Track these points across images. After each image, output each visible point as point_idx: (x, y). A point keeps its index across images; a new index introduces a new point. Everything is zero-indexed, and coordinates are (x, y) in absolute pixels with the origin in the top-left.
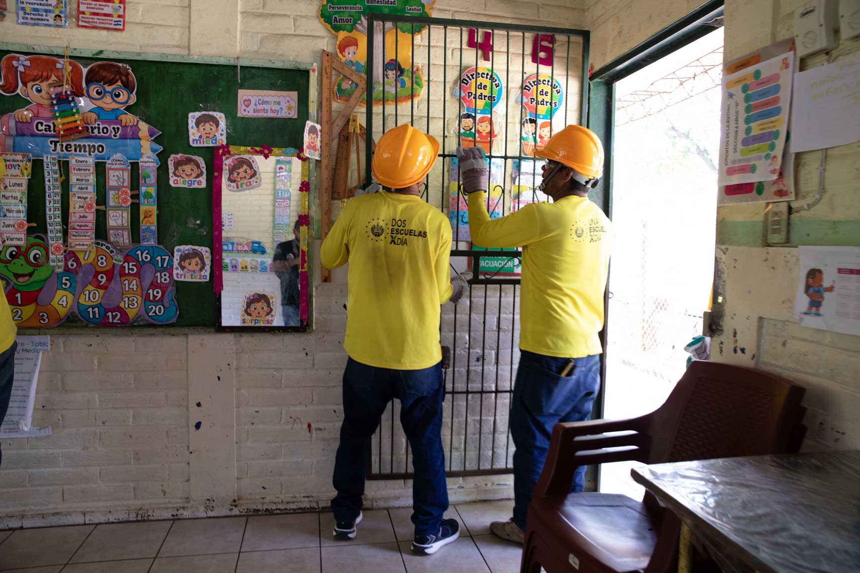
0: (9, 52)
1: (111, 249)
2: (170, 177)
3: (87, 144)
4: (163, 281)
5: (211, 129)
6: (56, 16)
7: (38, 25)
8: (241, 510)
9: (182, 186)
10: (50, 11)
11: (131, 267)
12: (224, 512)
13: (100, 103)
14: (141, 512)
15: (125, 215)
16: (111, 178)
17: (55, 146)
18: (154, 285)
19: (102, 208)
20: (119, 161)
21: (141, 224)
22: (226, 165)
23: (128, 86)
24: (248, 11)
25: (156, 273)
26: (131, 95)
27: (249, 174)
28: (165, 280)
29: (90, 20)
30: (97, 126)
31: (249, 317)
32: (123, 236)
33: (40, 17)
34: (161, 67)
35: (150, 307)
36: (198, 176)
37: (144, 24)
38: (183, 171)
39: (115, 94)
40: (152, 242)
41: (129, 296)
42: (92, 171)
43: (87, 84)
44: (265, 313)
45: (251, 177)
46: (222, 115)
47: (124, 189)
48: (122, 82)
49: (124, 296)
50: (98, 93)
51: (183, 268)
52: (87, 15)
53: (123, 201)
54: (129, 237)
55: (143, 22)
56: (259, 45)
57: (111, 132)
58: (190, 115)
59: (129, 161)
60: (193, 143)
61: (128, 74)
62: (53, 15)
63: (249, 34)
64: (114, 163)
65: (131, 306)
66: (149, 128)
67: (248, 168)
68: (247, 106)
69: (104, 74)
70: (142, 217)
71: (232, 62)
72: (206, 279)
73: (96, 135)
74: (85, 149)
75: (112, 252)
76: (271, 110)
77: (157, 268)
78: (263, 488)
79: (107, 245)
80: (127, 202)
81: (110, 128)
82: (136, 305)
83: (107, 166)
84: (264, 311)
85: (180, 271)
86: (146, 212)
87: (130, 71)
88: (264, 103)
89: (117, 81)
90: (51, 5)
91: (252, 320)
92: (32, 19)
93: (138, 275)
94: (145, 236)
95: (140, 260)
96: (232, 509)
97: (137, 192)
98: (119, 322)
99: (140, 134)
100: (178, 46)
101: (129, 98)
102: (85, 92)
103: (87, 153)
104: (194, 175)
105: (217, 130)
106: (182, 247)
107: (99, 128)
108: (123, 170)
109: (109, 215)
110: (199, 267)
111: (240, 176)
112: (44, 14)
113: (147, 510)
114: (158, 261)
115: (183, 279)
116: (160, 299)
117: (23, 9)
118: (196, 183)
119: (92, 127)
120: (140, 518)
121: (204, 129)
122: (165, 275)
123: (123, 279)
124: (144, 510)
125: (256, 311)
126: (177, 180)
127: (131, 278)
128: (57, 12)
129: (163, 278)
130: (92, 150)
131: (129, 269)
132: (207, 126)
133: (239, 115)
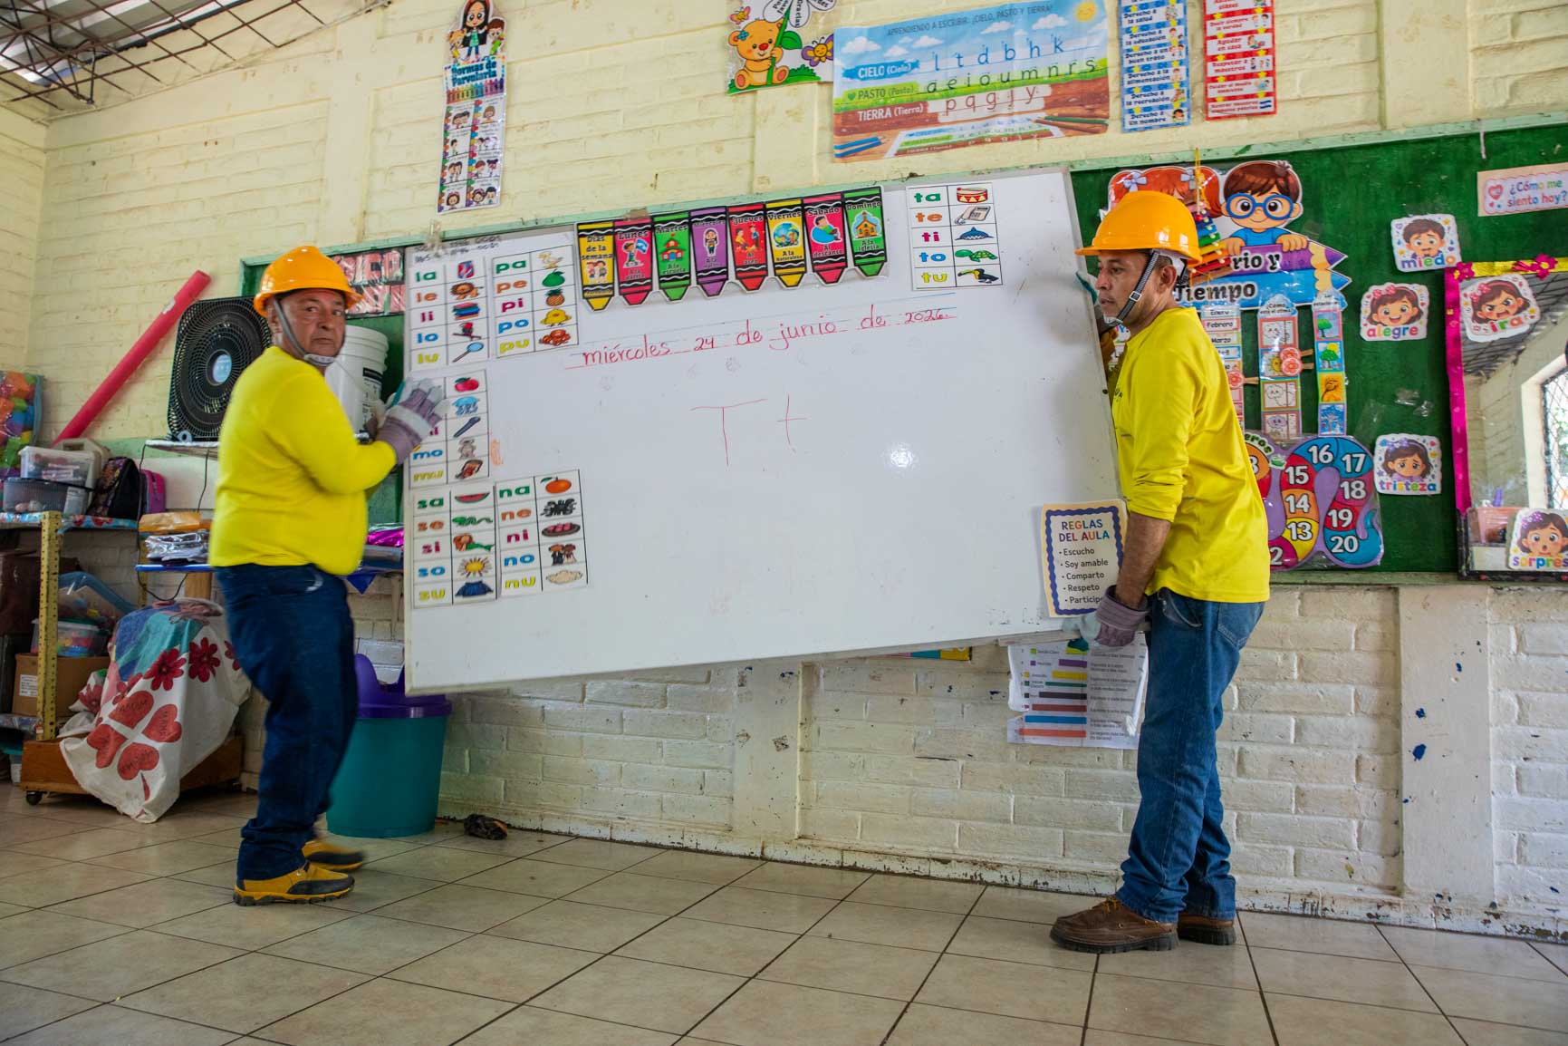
0: (1117, 169)
1: (1267, 445)
2: (1362, 326)
3: (1227, 286)
4: (1354, 495)
5: (1432, 242)
6: (1175, 113)
7: (1150, 128)
8: (1509, 927)
9: (1384, 338)
10: (1167, 107)
11: (1298, 473)
12: (1474, 924)
13: (1247, 223)
14: (1310, 900)
15: (1292, 389)
16: (1266, 333)
17: (1180, 292)
18: (1338, 502)
19: (1253, 380)
20: (1279, 305)
21: (1320, 402)
22: (1465, 295)
23: (1289, 193)
24: (1484, 45)
25: (1341, 483)
26: (1295, 205)
27: (1513, 306)
28: (1358, 493)
29: (1225, 108)
30: (1243, 256)
31: (1526, 555)
32: (1287, 423)
33: (1153, 118)
34: (1336, 156)
35: (1333, 539)
36: (1412, 320)
37: (1306, 99)
38: (1386, 313)
39: (1270, 207)
40: (1337, 432)
41: (1297, 520)
42: (1235, 325)
43: (1227, 196)
44: (1559, 548)
45: (1519, 311)
46: (1450, 218)
47: (1288, 349)
48: (1279, 188)
49: (1289, 521)
50: (1244, 208)
51: (1391, 472)
52: (1220, 102)
53: (1288, 367)
54: (1298, 423)
55: (1303, 96)
56: (1508, 97)
57: (1266, 263)
58: (1394, 223)
59: (1296, 305)
60: (1404, 267)
61: (1288, 174)
62: (1170, 112)
63: (1490, 81)
64: (1271, 310)
65: (1300, 537)
66: (1326, 251)
67: (1512, 297)
68: (1496, 197)
69: (1251, 179)
70: (1321, 390)
71: (1468, 129)
72: (1434, 489)
73: (1242, 271)
74: (1224, 293)
75: (1268, 449)
76: (1544, 197)
77: (1344, 475)
78: (1552, 889)
79: (1261, 438)
80: (1294, 368)
81: (1265, 257)
82: (1309, 534)
83: (1260, 315)
84: (1556, 544)
85: (1386, 478)
86: (1328, 382)
87: (1290, 170)
88: (1528, 187)
89: (1271, 187)
90: (1167, 99)
91: (1531, 560)
92: (1142, 122)
93: (1309, 486)
94: (1326, 421)
95: (1315, 461)
96: (1489, 921)
97: (1310, 352)
98: (1280, 563)
99: (1313, 262)
100: (1361, 123)
101: (1291, 210)
102: (1223, 210)
103: (1228, 299)
104: (1405, 318)
105: (1442, 243)
106: (1390, 438)
107: (1246, 259)
108: (1284, 320)
109: (1265, 391)
110: (1419, 470)
111: (1496, 310)
112: (1159, 112)
113: (1322, 899)
114: (1345, 462)
115: (1391, 491)
116: (1348, 526)
117: (1131, 111)
118: (1407, 332)
119: (1235, 260)
120: (1308, 911)
121: (1419, 244)
122: (1358, 486)
123: (1285, 493)
124: (1317, 897)
125: (1540, 544)
126: (1374, 330)
127: (1298, 492)
128: (1177, 106)
129: (1354, 491)
130: (1236, 294)
131: (1296, 477)
132: (1425, 238)
133: (1481, 213)
